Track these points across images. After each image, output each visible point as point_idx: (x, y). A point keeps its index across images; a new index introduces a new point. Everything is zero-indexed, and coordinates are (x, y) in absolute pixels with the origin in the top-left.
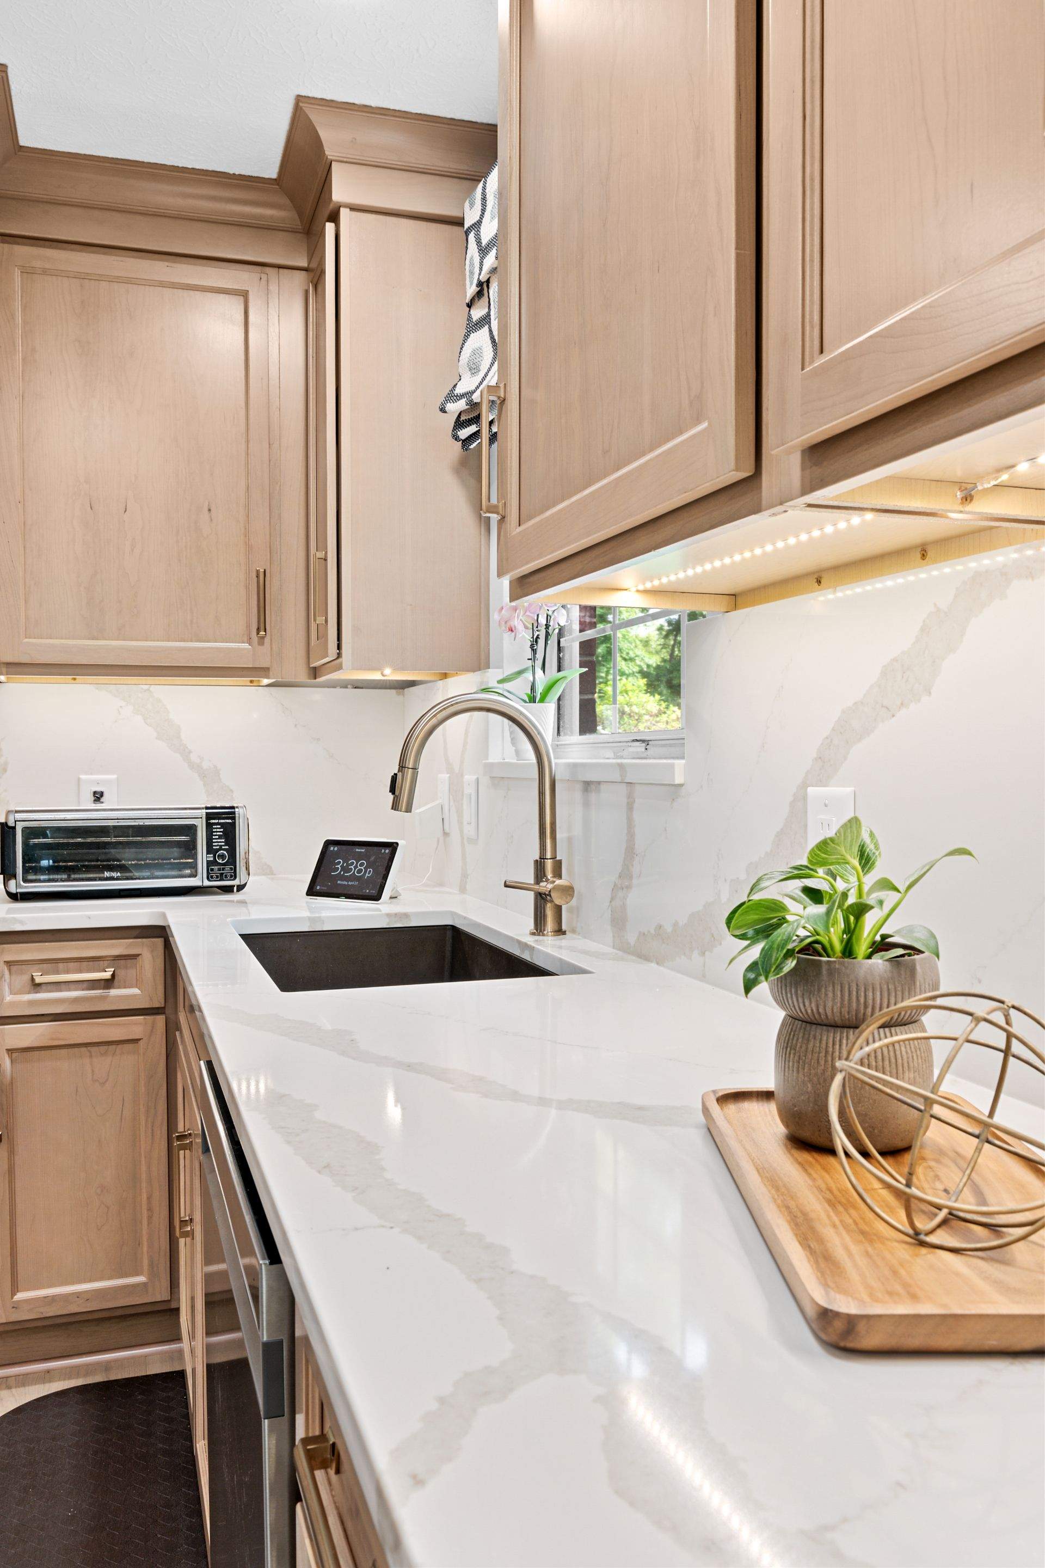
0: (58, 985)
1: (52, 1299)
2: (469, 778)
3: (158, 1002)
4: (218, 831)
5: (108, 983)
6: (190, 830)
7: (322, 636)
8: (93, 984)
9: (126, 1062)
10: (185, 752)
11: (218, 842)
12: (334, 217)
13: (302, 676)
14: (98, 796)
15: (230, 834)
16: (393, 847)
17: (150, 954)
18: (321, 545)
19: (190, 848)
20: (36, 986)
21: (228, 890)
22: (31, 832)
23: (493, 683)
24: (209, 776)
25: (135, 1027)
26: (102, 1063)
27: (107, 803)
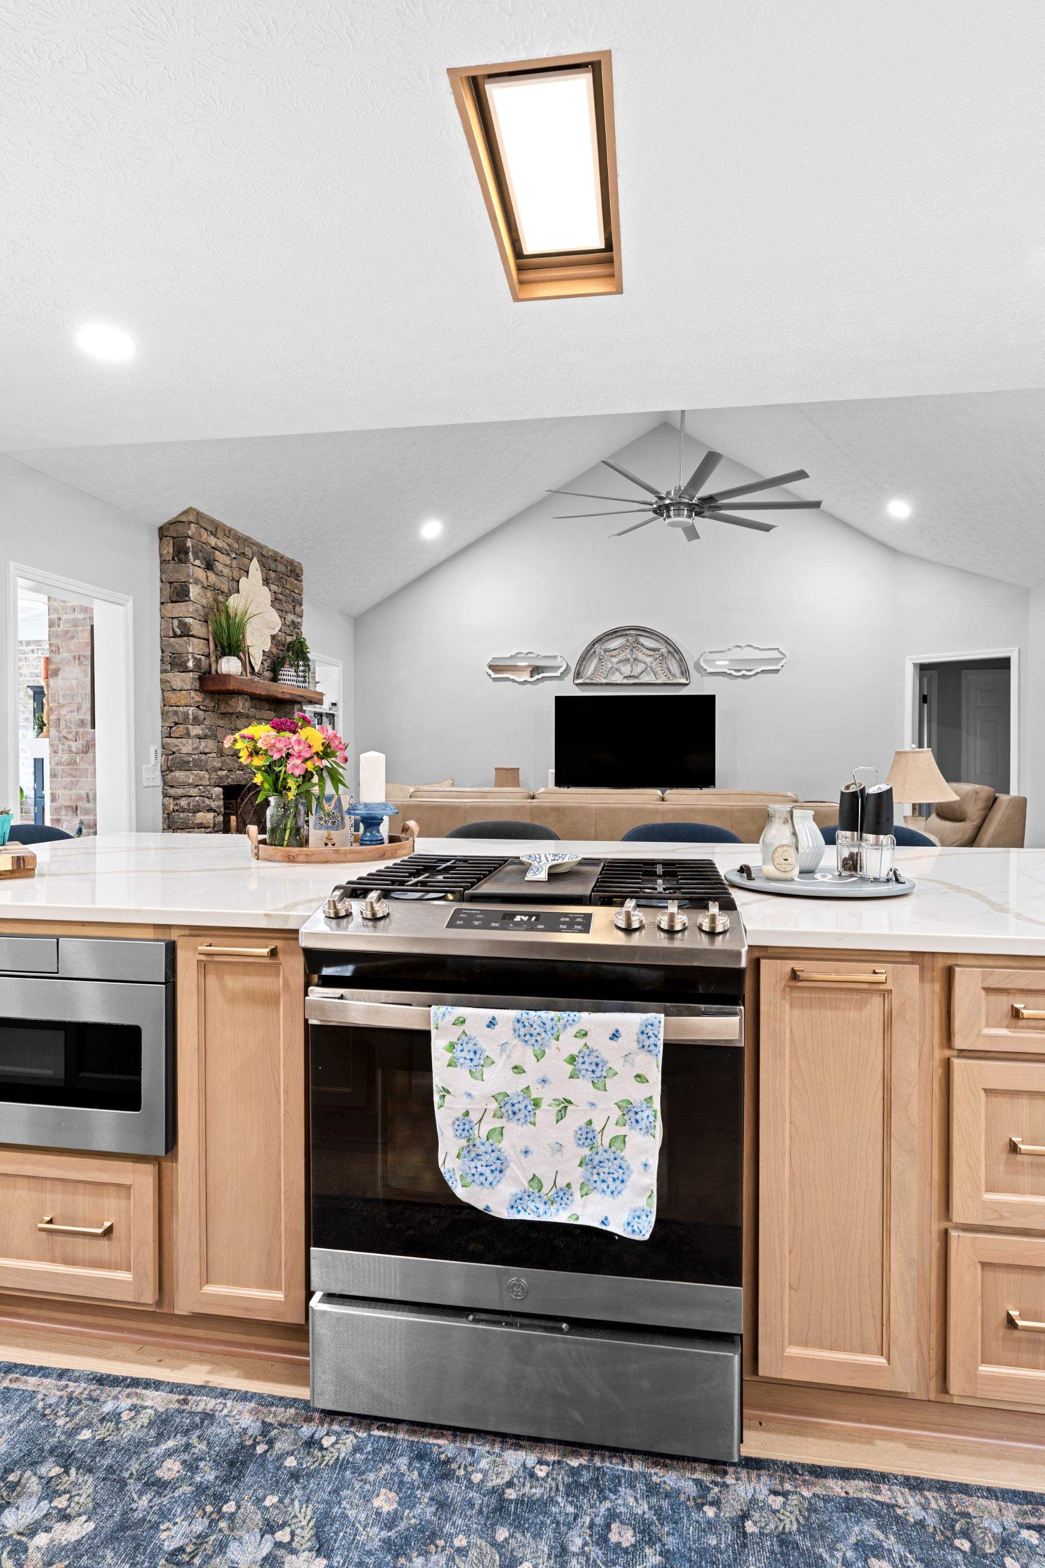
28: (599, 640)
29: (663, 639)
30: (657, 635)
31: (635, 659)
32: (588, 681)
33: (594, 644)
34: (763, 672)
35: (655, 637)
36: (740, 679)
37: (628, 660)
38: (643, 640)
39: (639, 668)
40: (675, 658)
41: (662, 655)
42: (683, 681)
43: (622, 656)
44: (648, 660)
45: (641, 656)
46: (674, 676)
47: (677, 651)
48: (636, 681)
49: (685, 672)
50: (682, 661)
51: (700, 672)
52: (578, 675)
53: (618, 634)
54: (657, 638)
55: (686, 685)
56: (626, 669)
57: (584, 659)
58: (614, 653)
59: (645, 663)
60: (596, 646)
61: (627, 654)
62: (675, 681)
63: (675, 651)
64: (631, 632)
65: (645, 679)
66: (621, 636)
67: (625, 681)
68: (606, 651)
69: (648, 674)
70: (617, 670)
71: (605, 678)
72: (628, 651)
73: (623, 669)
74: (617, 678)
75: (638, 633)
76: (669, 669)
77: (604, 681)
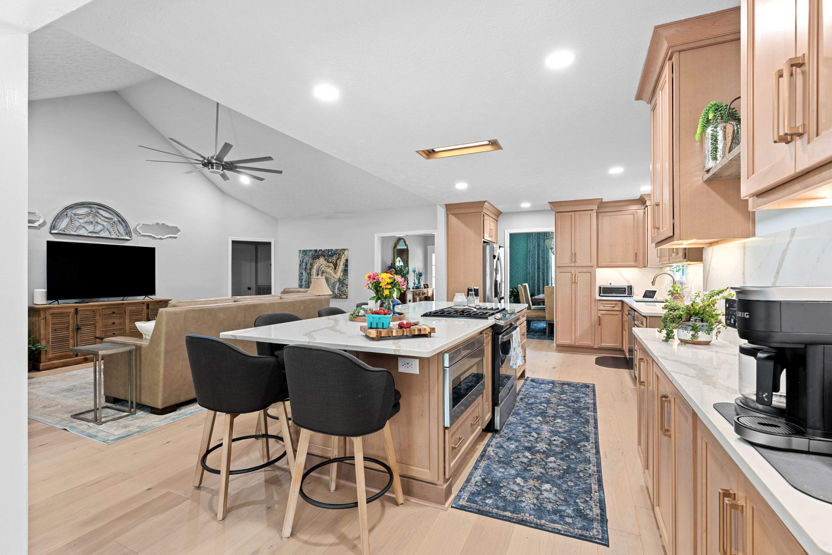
0: (607, 307)
1: (606, 345)
2: (669, 282)
3: (621, 310)
4: (629, 289)
5: (614, 307)
6: (625, 288)
7: (645, 262)
8: (612, 307)
9: (616, 317)
10: (624, 278)
11: (629, 290)
12: (647, 206)
13: (643, 266)
14: (610, 284)
15: (631, 289)
16: (656, 291)
17: (620, 304)
18: (645, 250)
19: (625, 291)
20: (605, 306)
21: (631, 297)
22: (603, 288)
23: (672, 270)
24: (628, 281)
25: (617, 313)
26: (613, 317)
27: (612, 285)
28: (71, 207)
29: (115, 213)
30: (111, 210)
31: (97, 223)
32: (61, 232)
33: (67, 208)
34: (170, 237)
35: (110, 211)
36: (158, 240)
37: (92, 223)
38: (101, 212)
39: (99, 228)
40: (122, 225)
41: (114, 222)
42: (128, 238)
43: (86, 219)
44: (105, 224)
45: (99, 221)
46: (122, 235)
47: (124, 221)
48: (98, 235)
49: (128, 233)
50: (127, 226)
51: (136, 234)
52: (53, 227)
53: (84, 206)
54: (111, 212)
55: (128, 240)
56: (90, 228)
57: (58, 217)
58: (80, 217)
59: (103, 226)
60: (68, 211)
61: (90, 218)
62: (122, 238)
63: (122, 221)
64: (94, 206)
65: (102, 234)
66: (86, 207)
67: (90, 235)
68: (75, 214)
69: (105, 232)
70: (83, 227)
71: (75, 231)
72: (91, 216)
73: (87, 227)
74: (83, 232)
75: (99, 207)
76: (118, 231)
77: (75, 233)
